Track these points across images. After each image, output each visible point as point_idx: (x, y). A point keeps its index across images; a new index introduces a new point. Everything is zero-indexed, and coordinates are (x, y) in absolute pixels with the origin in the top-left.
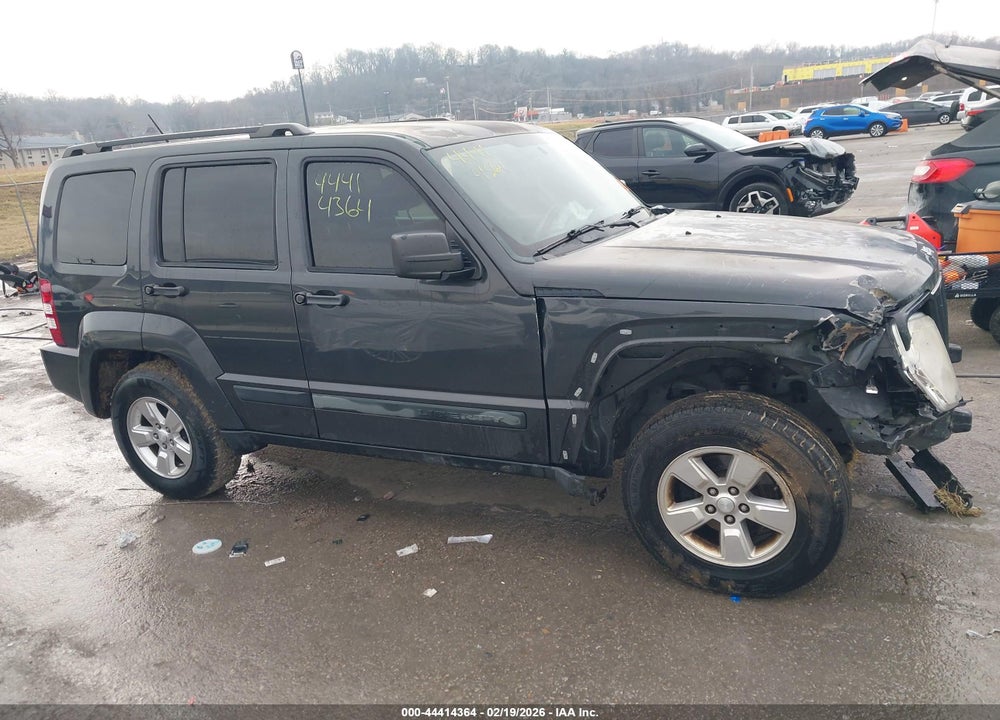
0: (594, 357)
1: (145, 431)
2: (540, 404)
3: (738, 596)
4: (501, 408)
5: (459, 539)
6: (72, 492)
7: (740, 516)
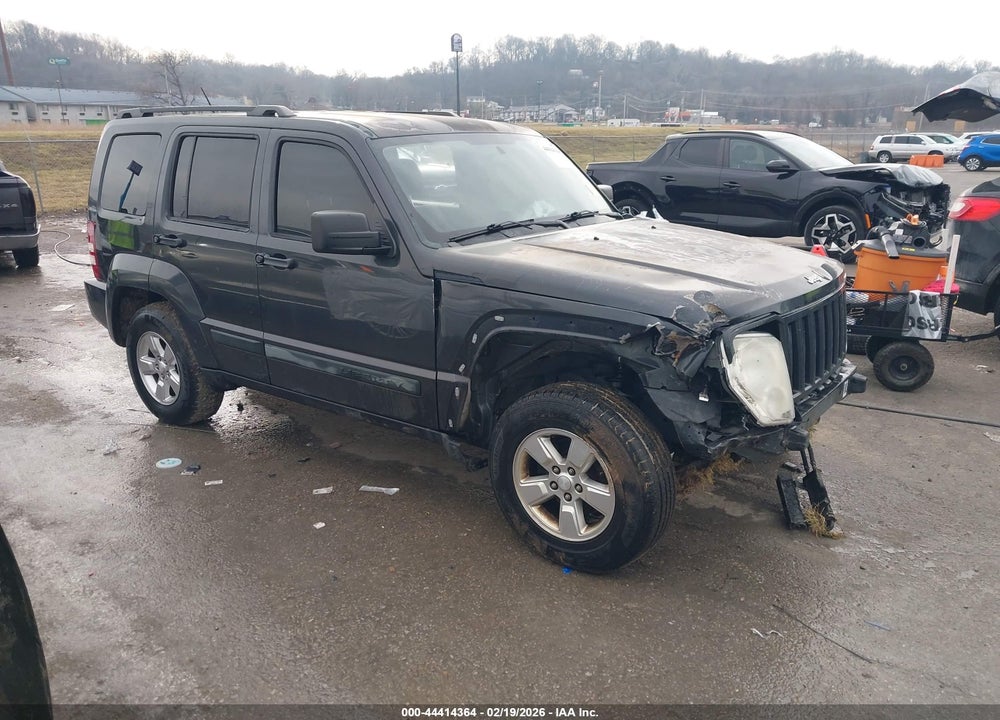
0: (475, 337)
1: (149, 362)
2: (430, 375)
3: (569, 568)
4: (402, 375)
5: (370, 488)
6: (94, 406)
7: (576, 494)
